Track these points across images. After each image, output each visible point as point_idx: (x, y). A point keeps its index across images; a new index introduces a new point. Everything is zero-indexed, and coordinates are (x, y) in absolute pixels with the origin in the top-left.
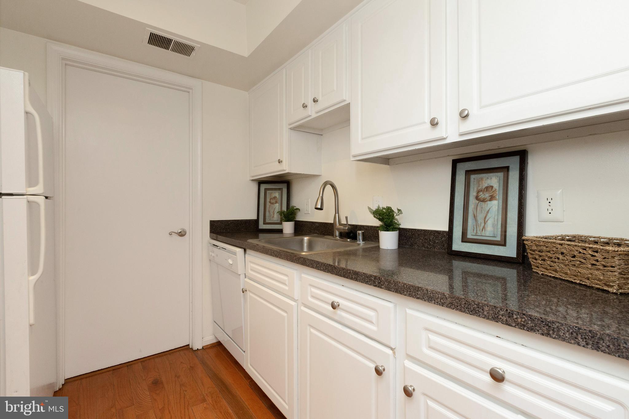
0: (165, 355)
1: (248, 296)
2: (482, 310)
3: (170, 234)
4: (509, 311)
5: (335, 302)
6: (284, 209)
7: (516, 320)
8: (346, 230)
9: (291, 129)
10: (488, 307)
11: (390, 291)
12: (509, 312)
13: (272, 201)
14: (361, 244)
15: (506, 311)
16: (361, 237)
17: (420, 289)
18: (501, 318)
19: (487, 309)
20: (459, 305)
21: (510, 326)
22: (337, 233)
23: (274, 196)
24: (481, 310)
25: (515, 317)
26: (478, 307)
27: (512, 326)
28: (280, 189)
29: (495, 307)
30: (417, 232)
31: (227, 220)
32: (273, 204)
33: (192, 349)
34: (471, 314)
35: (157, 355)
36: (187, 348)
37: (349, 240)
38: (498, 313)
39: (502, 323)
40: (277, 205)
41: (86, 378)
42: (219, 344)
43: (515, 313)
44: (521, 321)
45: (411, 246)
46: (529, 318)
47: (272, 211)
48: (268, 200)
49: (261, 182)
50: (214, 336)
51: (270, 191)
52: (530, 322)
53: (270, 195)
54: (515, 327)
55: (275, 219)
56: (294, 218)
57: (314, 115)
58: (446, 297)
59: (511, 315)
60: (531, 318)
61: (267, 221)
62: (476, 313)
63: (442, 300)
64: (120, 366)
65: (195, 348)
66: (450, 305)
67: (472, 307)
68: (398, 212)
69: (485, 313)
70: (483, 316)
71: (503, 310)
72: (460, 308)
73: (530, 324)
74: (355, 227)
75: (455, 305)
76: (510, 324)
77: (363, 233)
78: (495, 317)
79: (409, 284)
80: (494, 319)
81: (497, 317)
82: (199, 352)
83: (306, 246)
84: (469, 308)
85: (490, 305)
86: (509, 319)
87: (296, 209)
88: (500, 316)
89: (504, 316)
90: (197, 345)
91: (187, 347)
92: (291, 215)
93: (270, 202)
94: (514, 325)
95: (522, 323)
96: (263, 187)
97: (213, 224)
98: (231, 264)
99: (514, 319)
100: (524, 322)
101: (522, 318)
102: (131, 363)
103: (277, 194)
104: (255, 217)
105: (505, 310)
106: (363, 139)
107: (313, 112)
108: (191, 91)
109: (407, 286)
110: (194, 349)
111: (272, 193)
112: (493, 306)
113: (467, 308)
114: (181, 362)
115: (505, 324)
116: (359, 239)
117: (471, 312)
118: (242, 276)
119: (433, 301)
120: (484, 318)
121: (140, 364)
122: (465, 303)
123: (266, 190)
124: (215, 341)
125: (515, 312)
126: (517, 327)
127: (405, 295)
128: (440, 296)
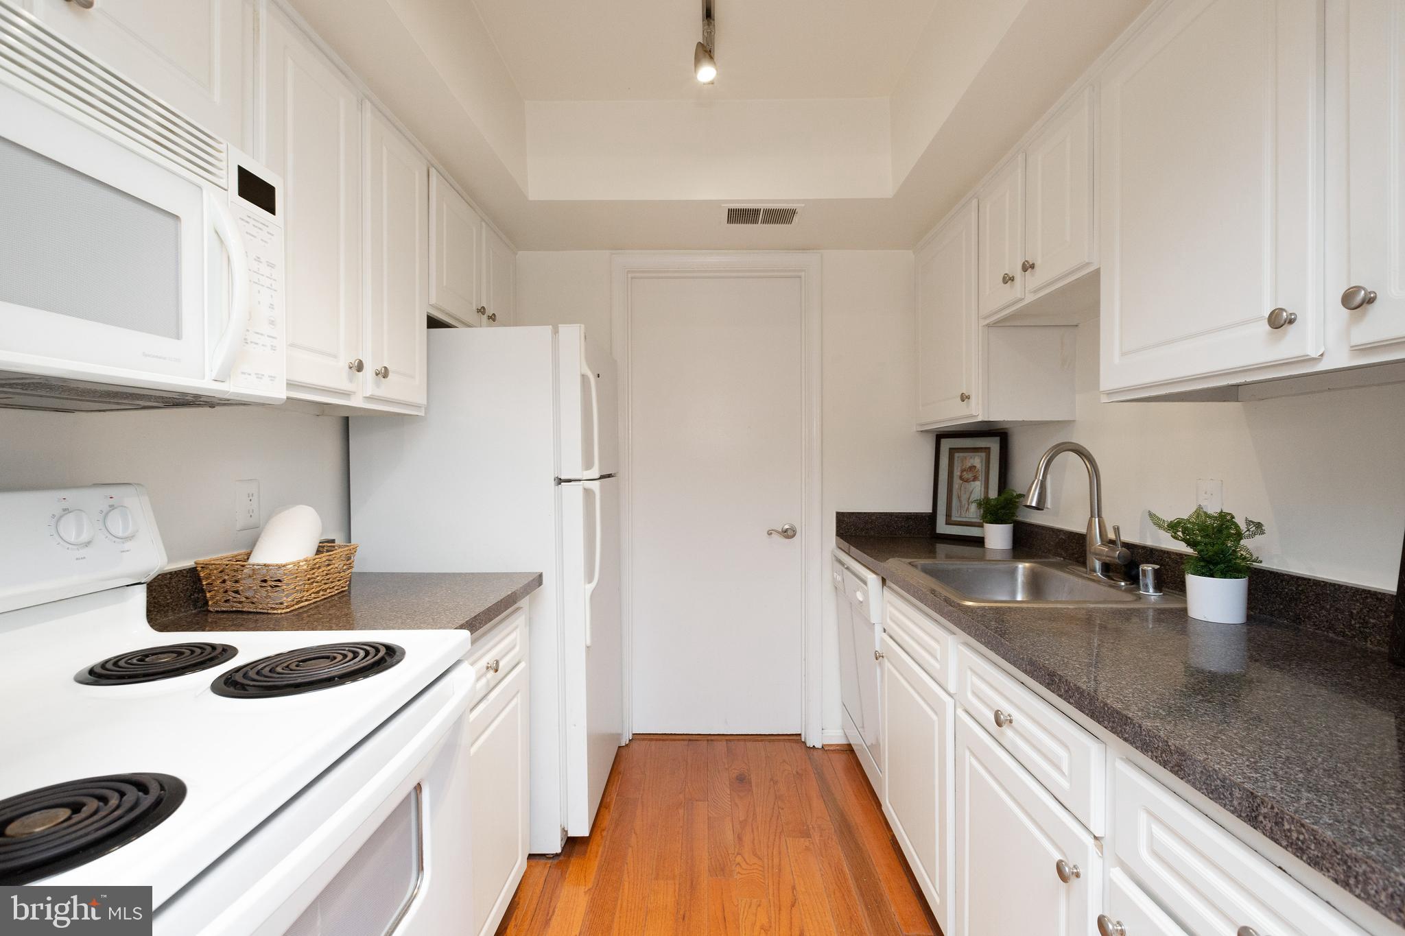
0: (762, 741)
1: (886, 669)
2: (1230, 794)
3: (770, 534)
4: (1276, 810)
5: (1002, 714)
6: (993, 494)
7: (1289, 834)
8: (1114, 558)
9: (988, 326)
10: (1240, 791)
11: (1083, 712)
12: (1277, 814)
13: (966, 475)
14: (1152, 597)
15: (1271, 808)
16: (1150, 580)
17: (1129, 721)
18: (1262, 822)
19: (1239, 796)
20: (1191, 772)
21: (1278, 844)
22: (1098, 565)
23: (970, 465)
24: (1227, 794)
25: (1287, 826)
26: (1224, 787)
27: (1281, 846)
28: (986, 448)
29: (1252, 793)
30: (1311, 586)
31: (869, 513)
32: (967, 481)
33: (804, 743)
34: (1210, 798)
35: (749, 737)
36: (796, 739)
37: (1123, 584)
38: (1257, 810)
39: (1264, 834)
40: (978, 483)
41: (657, 740)
42: (849, 750)
43: (1287, 817)
44: (1298, 839)
45: (1294, 621)
46: (1312, 837)
47: (964, 498)
48: (957, 473)
49: (940, 436)
50: (841, 731)
51: (961, 454)
52: (1313, 847)
53: (962, 462)
54: (1286, 848)
55: (971, 516)
56: (1013, 514)
57: (1030, 298)
58: (1171, 750)
59: (1280, 820)
60: (1315, 838)
61: (955, 518)
62: (1220, 799)
63: (1164, 755)
64: (697, 736)
65: (810, 744)
66: (1177, 768)
67: (1213, 784)
68: (1248, 530)
69: (1235, 803)
70: (1232, 808)
71: (1266, 805)
72: (1193, 780)
73: (1314, 850)
74: (1148, 553)
75: (1185, 771)
76: (1277, 840)
77: (1156, 572)
78: (1252, 816)
79: (1112, 707)
80: (1250, 820)
81: (1256, 817)
82: (815, 753)
83: (1023, 582)
84: (1208, 784)
85: (1244, 788)
86: (1275, 829)
87: (1017, 495)
88: (1261, 818)
89: (1267, 819)
90: (814, 740)
91: (798, 738)
92: (1003, 508)
93: (961, 478)
94: (1284, 843)
95: (1300, 843)
96: (946, 444)
97: (842, 519)
98: (861, 602)
99: (1284, 831)
100: (1303, 843)
101: (1300, 833)
102: (713, 738)
103: (977, 461)
104: (928, 509)
105: (1269, 806)
106: (1123, 354)
107: (1026, 291)
108: (803, 274)
109: (1109, 709)
110: (808, 745)
111: (966, 458)
112: (1248, 791)
113: (1204, 783)
114: (784, 761)
115: (1269, 838)
116: (1146, 586)
117: (1212, 793)
118: (878, 629)
119: (1150, 753)
120: (1233, 812)
121: (725, 743)
122: (1202, 772)
123: (952, 451)
124: (843, 742)
125: (1288, 815)
126: (1290, 849)
127: (1105, 727)
128: (1161, 744)
